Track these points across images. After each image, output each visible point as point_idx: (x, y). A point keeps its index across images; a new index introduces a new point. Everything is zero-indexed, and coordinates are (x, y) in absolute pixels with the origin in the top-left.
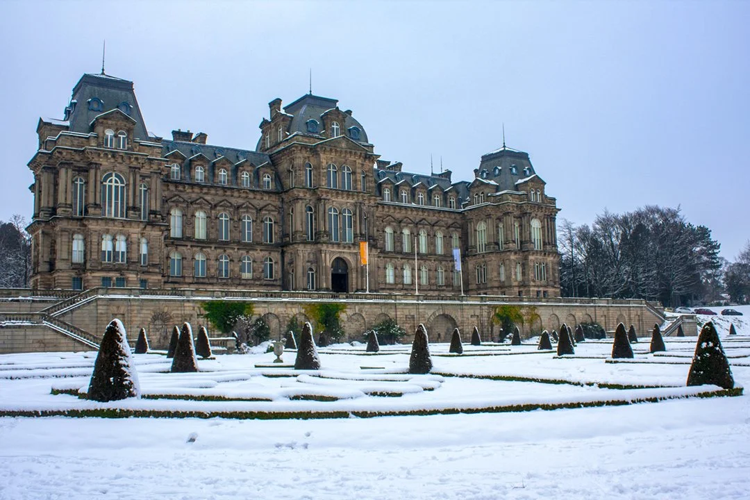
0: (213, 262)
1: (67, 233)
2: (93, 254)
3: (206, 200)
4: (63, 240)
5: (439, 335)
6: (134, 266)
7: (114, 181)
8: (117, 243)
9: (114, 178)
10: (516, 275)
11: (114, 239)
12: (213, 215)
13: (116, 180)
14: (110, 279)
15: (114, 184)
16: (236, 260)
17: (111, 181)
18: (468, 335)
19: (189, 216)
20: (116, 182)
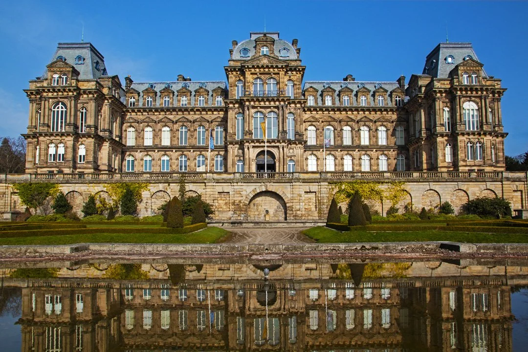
0: (174, 161)
1: (31, 144)
2: (41, 156)
3: (169, 119)
4: (29, 149)
5: (267, 211)
6: (68, 163)
7: (60, 108)
8: (59, 149)
9: (60, 105)
10: (444, 156)
11: (57, 147)
12: (175, 128)
13: (62, 107)
14: (53, 172)
15: (60, 110)
16: (192, 159)
17: (58, 108)
18: (298, 212)
19: (157, 130)
20: (62, 108)
